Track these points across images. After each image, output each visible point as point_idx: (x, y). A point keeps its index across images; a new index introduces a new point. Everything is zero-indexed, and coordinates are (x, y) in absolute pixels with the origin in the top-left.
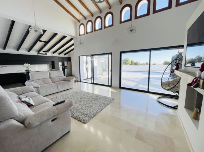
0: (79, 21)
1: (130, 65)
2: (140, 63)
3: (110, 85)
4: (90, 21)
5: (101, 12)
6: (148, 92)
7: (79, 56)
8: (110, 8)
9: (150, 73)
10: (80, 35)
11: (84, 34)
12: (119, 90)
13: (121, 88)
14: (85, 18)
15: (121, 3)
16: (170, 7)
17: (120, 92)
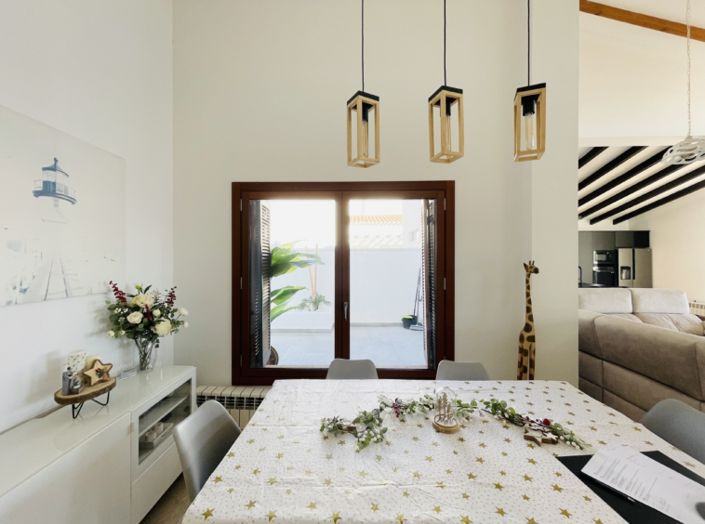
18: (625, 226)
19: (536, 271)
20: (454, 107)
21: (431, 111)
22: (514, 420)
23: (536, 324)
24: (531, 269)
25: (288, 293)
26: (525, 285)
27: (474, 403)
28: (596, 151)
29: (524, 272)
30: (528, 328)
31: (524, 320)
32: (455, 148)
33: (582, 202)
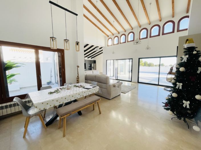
0: (108, 36)
1: (144, 66)
2: (155, 64)
3: (130, 80)
4: (117, 36)
5: (125, 31)
6: (158, 85)
7: (107, 60)
8: (132, 30)
9: (160, 74)
10: (108, 46)
11: (112, 45)
12: (137, 83)
13: (138, 82)
14: (113, 35)
15: (140, 27)
16: (173, 32)
17: (138, 85)
18: (93, 59)
19: (79, 67)
20: (68, 42)
21: (64, 42)
22: (77, 86)
23: (79, 76)
24: (78, 67)
25: (12, 75)
26: (77, 69)
27: (72, 86)
28: (87, 45)
29: (77, 67)
30: (78, 76)
31: (77, 75)
32: (68, 48)
33: (85, 55)
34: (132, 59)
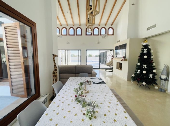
6: (99, 69)
34: (81, 50)
